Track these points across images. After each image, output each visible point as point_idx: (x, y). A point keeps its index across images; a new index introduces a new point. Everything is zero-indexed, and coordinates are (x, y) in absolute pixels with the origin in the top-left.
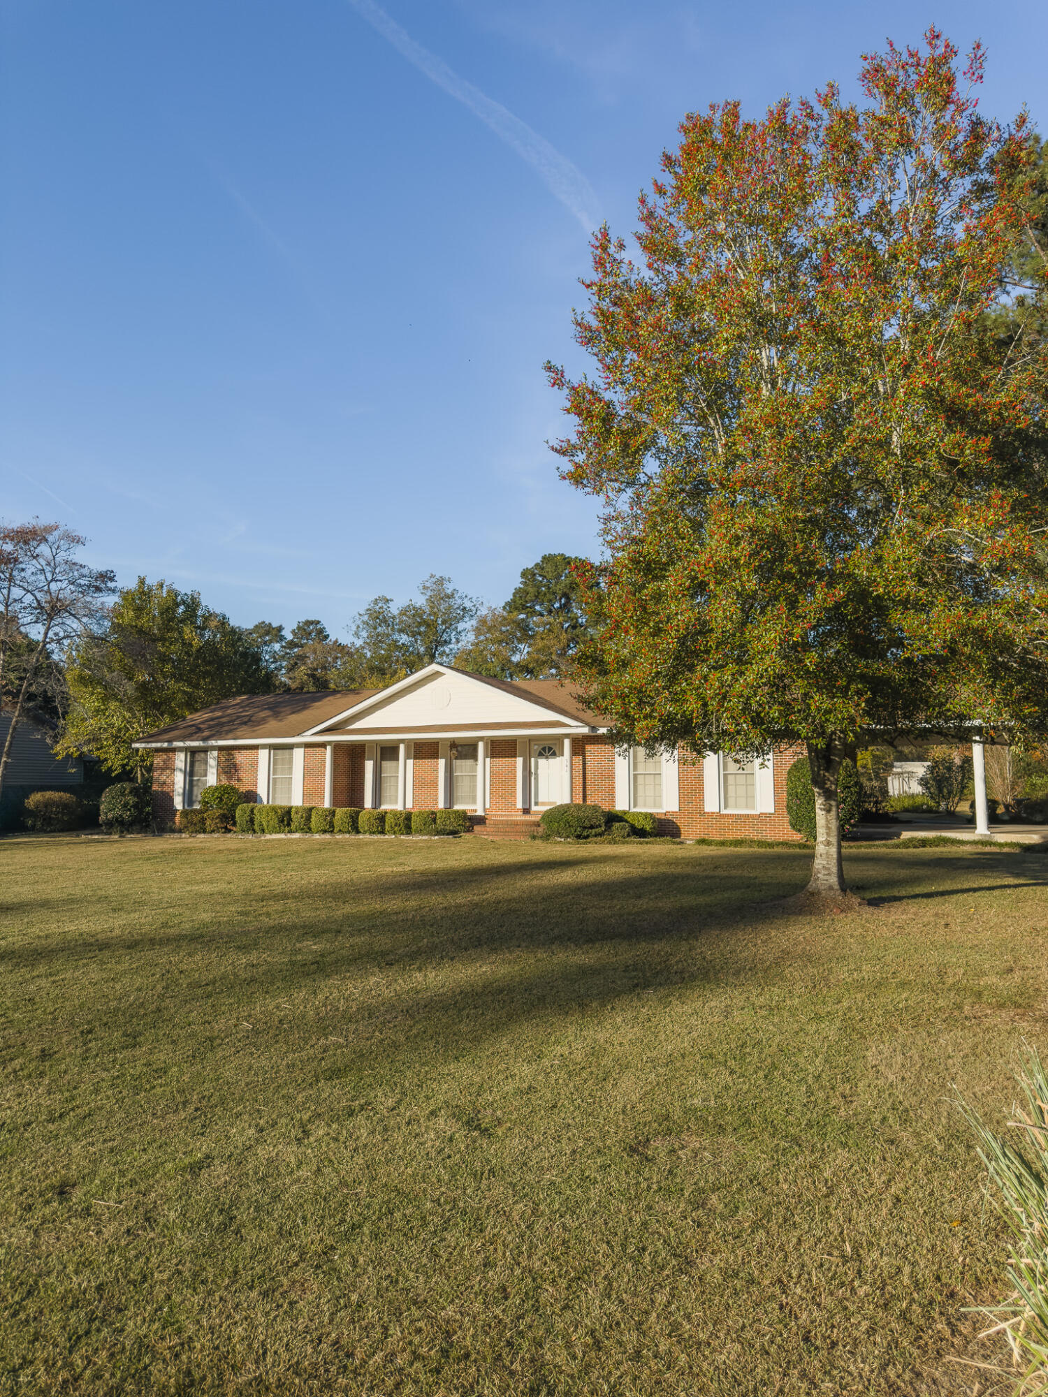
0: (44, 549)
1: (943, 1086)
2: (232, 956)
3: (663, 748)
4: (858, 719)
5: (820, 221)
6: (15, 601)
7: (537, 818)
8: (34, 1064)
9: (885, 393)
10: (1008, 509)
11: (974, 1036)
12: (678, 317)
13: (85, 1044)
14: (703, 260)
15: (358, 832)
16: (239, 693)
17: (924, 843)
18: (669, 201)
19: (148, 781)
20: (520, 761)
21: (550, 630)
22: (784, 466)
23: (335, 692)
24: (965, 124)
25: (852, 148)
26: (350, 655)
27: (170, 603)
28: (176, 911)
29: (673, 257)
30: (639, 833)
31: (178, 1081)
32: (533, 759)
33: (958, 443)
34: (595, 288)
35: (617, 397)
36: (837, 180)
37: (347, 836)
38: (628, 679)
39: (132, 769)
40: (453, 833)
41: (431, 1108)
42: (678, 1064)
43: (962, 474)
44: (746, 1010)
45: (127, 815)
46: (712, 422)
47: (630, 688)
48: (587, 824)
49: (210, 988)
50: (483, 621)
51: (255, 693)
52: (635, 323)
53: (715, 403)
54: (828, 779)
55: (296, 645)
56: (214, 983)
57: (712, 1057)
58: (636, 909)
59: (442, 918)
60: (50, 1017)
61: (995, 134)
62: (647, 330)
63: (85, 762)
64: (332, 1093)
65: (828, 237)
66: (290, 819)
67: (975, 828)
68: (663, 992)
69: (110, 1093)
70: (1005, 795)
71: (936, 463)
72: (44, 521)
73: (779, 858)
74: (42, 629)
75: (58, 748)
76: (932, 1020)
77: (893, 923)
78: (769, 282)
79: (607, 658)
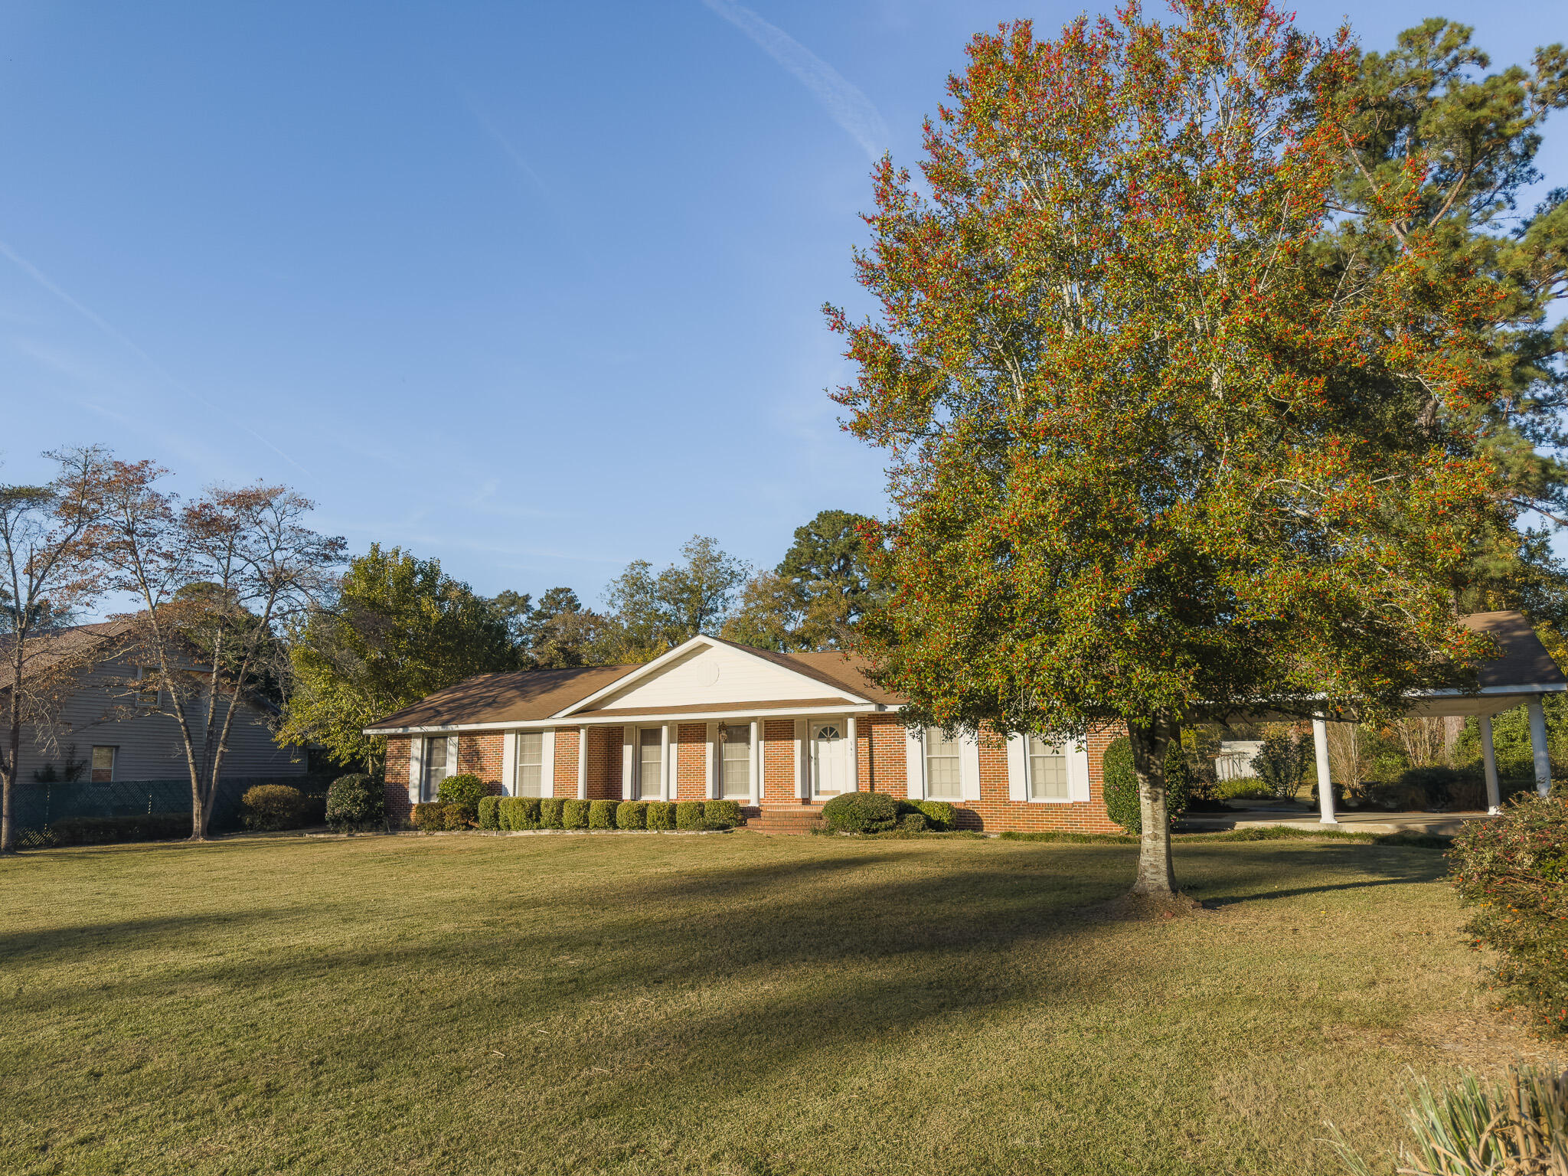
0: (268, 515)
1: (1305, 1121)
2: (479, 972)
3: (962, 729)
4: (1187, 695)
5: (1124, 146)
6: (235, 572)
7: (819, 809)
8: (259, 1100)
9: (1202, 331)
10: (1347, 457)
11: (1337, 1061)
12: (970, 253)
13: (315, 1077)
14: (996, 190)
15: (616, 827)
16: (483, 671)
17: (1262, 834)
18: (957, 127)
19: (380, 772)
20: (798, 743)
21: (828, 596)
22: (1092, 412)
23: (588, 668)
24: (1282, 40)
25: (1158, 68)
26: (605, 625)
27: (406, 572)
28: (417, 921)
29: (962, 187)
30: (935, 825)
31: (422, 1120)
32: (812, 742)
33: (1287, 385)
34: (877, 223)
35: (903, 339)
36: (1142, 102)
37: (604, 832)
38: (922, 651)
39: (363, 758)
40: (724, 827)
41: (713, 1151)
42: (995, 1098)
43: (1291, 418)
44: (1071, 1032)
45: (356, 811)
46: (1009, 365)
47: (926, 661)
48: (876, 815)
49: (455, 1011)
50: (753, 586)
51: (500, 671)
52: (923, 261)
53: (1013, 344)
54: (1154, 764)
55: (544, 616)
56: (460, 1005)
57: (1033, 1088)
58: (937, 916)
59: (715, 927)
60: (276, 1045)
61: (1315, 49)
62: (936, 267)
63: (310, 751)
64: (599, 1134)
65: (1134, 162)
66: (539, 814)
67: (1320, 816)
68: (973, 1012)
69: (345, 1134)
70: (1351, 778)
71: (1264, 407)
72: (267, 485)
73: (1098, 854)
74: (265, 603)
75: (280, 735)
76: (1286, 1042)
77: (1233, 928)
78: (1069, 212)
79: (897, 627)
